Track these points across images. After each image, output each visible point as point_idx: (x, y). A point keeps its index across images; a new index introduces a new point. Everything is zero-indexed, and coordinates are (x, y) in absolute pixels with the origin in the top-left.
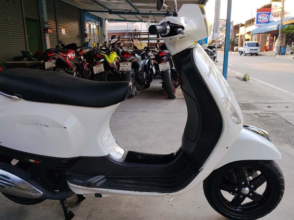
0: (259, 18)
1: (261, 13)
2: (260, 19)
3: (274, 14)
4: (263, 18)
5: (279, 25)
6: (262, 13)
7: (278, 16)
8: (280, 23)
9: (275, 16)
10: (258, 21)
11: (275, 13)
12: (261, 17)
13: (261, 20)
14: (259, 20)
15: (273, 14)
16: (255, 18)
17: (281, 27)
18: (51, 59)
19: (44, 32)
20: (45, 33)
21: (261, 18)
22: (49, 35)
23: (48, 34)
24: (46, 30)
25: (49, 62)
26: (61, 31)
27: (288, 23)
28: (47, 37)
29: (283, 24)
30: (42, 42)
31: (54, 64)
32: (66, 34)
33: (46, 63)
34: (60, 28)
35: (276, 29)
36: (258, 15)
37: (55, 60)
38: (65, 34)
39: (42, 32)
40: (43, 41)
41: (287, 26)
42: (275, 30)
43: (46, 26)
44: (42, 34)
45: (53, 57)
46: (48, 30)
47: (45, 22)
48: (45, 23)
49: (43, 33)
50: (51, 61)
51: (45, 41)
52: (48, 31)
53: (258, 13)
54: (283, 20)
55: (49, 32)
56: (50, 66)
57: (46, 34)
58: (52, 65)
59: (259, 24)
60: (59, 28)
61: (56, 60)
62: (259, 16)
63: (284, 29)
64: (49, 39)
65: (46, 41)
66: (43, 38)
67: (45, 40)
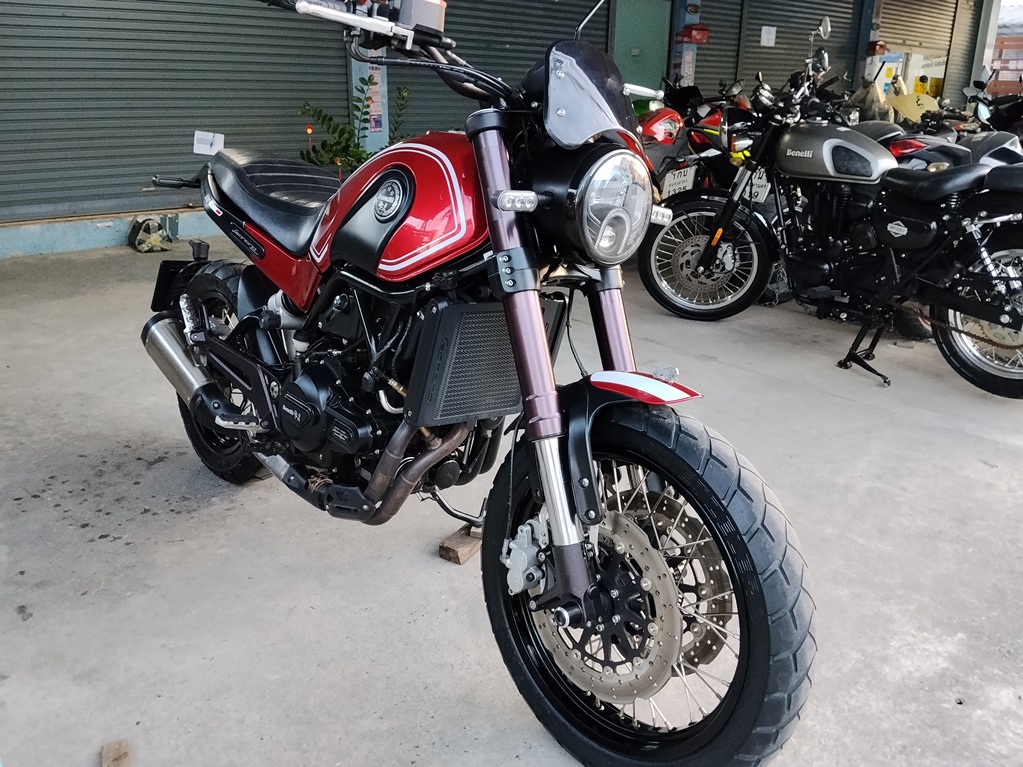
19: (680, 38)
20: (682, 42)
22: (698, 49)
23: (695, 46)
24: (687, 33)
26: (756, 33)
28: (689, 57)
32: (779, 46)
34: (757, 24)
38: (772, 44)
39: (675, 38)
43: (691, 19)
44: (674, 47)
46: (694, 33)
47: (690, 6)
48: (689, 9)
49: (678, 42)
51: (677, 71)
52: (690, 37)
55: (694, 40)
57: (685, 45)
60: (752, 24)
64: (693, 65)
65: (680, 72)
66: (674, 62)
67: (679, 66)
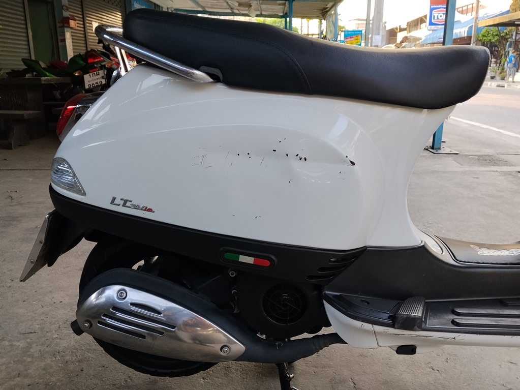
0: (434, 16)
1: (437, 7)
2: (436, 18)
3: (461, 9)
4: (441, 16)
5: (471, 28)
6: (439, 6)
7: (467, 13)
8: (473, 24)
9: (462, 12)
10: (433, 21)
11: (462, 7)
12: (438, 14)
13: (438, 18)
14: (434, 19)
15: (458, 9)
16: (426, 17)
17: (475, 32)
18: (96, 68)
19: (61, 25)
20: (63, 27)
21: (438, 16)
23: (69, 29)
24: (65, 22)
25: (91, 74)
26: (91, 25)
27: (487, 25)
28: (68, 35)
29: (479, 26)
30: (58, 44)
31: (103, 77)
33: (86, 77)
34: (90, 20)
35: (466, 35)
36: (431, 10)
37: (104, 71)
39: (58, 25)
40: (60, 44)
41: (484, 30)
42: (465, 37)
43: (66, 14)
44: (58, 30)
45: (99, 65)
46: (70, 21)
47: (65, 6)
48: (64, 8)
49: (60, 27)
50: (95, 73)
51: (63, 43)
52: (68, 23)
53: (432, 7)
54: (478, 19)
55: (71, 26)
56: (94, 82)
57: (66, 29)
58: (99, 81)
59: (433, 27)
60: (88, 20)
61: (106, 71)
62: (433, 12)
63: (480, 35)
64: (71, 40)
65: (65, 44)
66: (60, 38)
67: (64, 40)
